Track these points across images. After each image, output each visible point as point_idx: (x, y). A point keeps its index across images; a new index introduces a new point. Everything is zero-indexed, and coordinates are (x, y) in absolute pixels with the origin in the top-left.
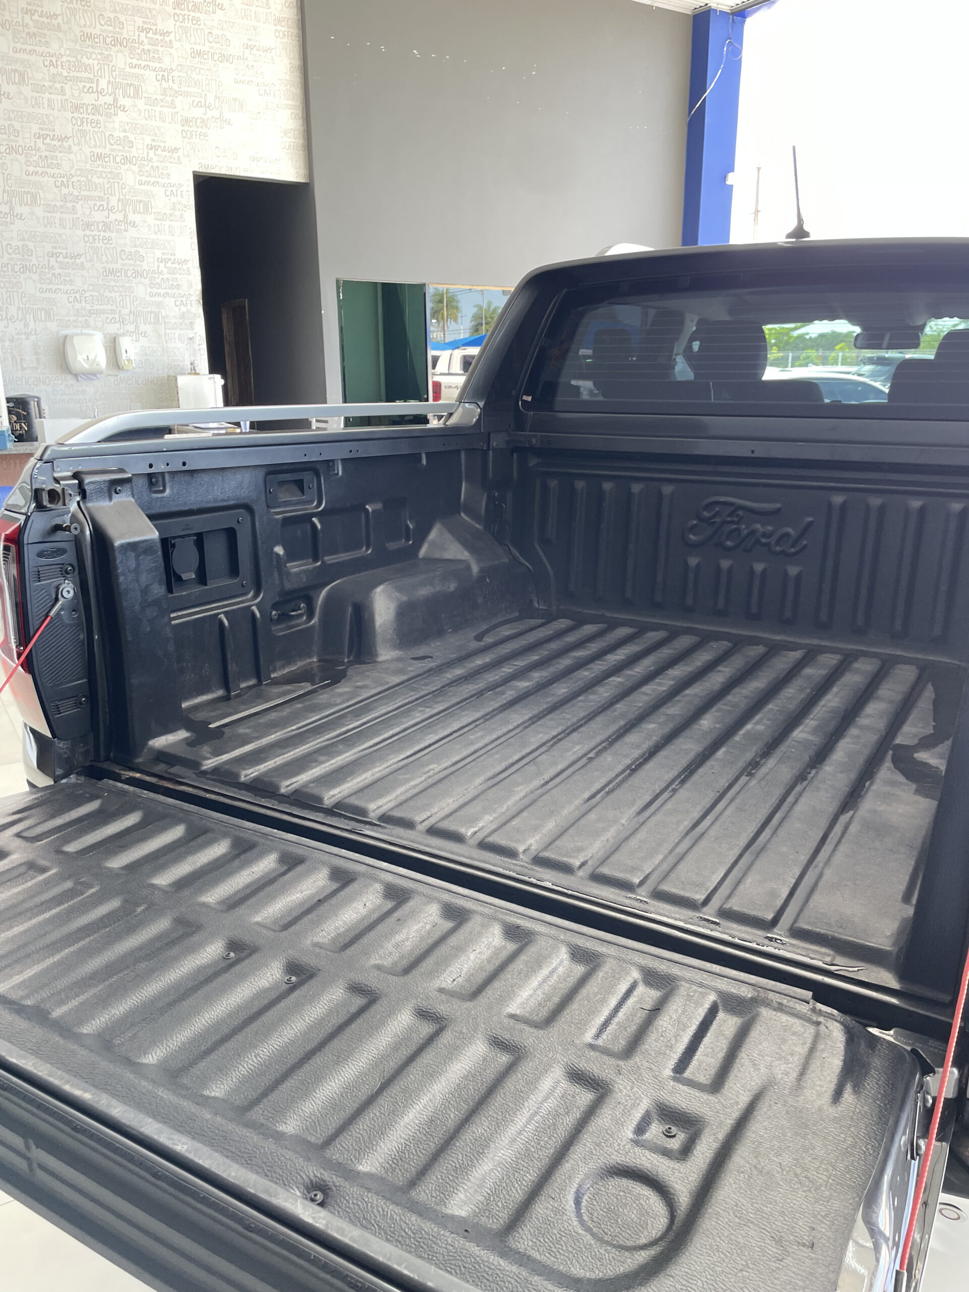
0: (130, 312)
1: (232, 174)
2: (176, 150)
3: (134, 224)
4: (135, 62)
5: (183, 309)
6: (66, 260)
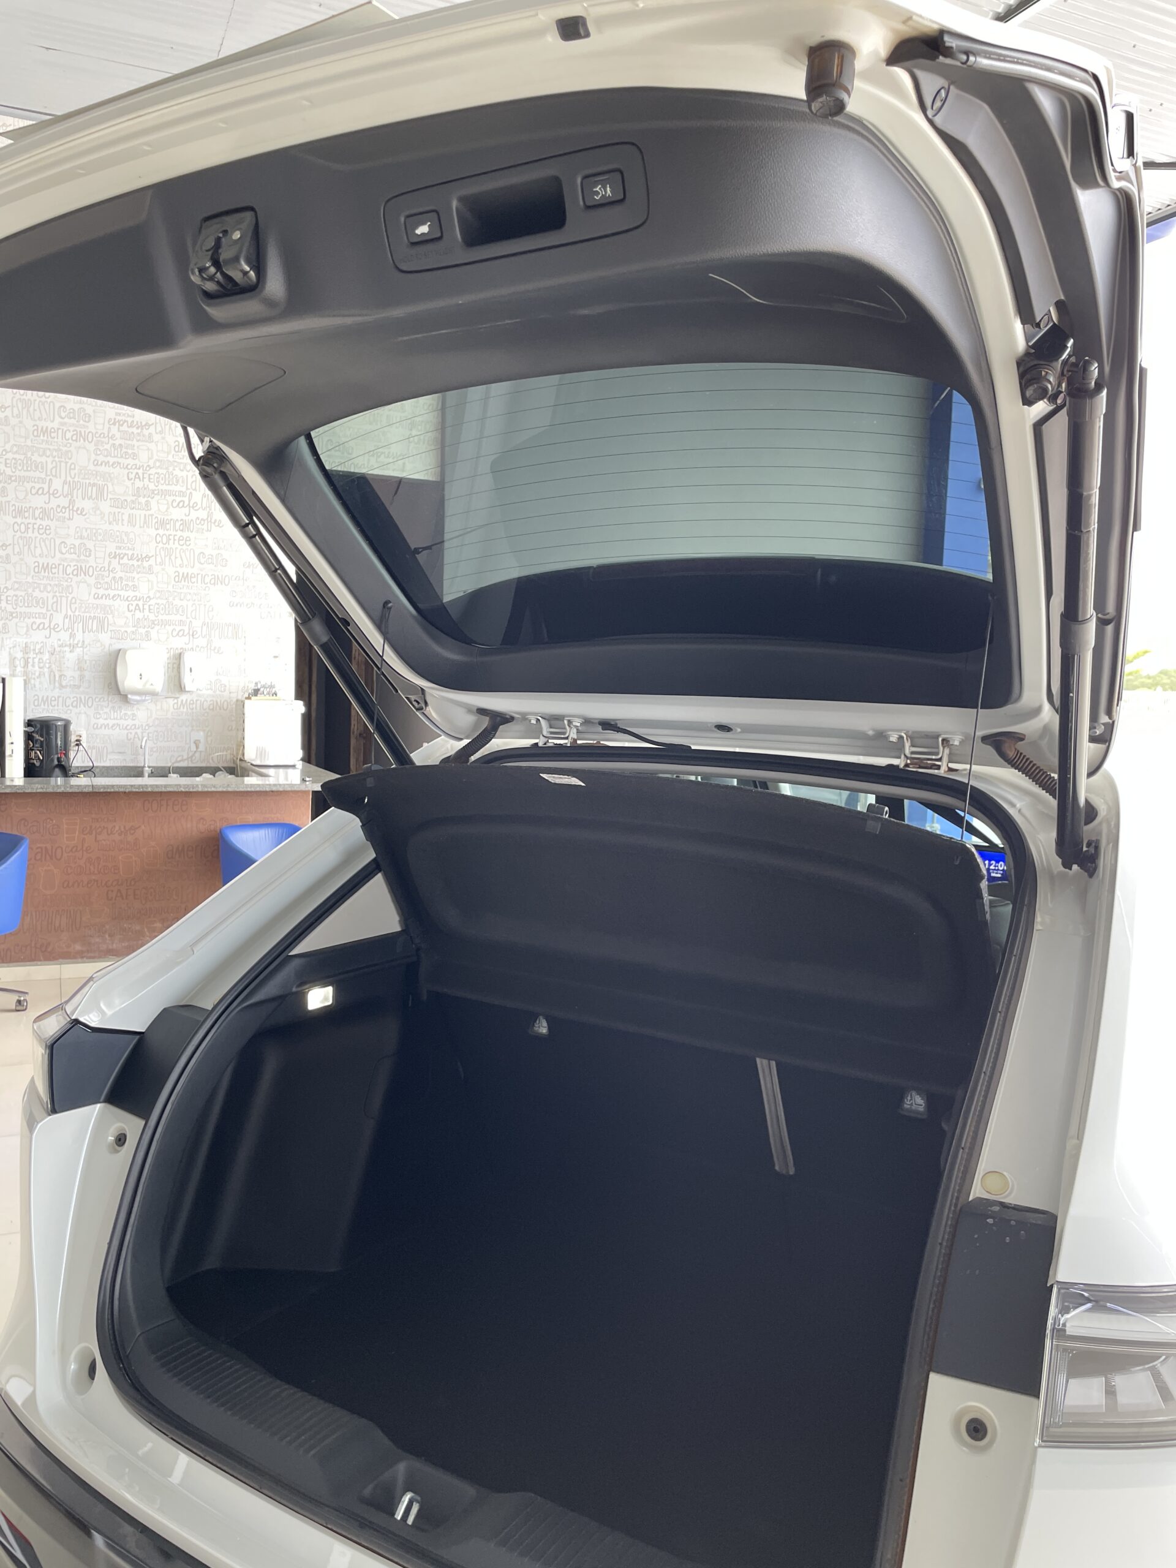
0: (204, 624)
3: (219, 523)
6: (131, 563)
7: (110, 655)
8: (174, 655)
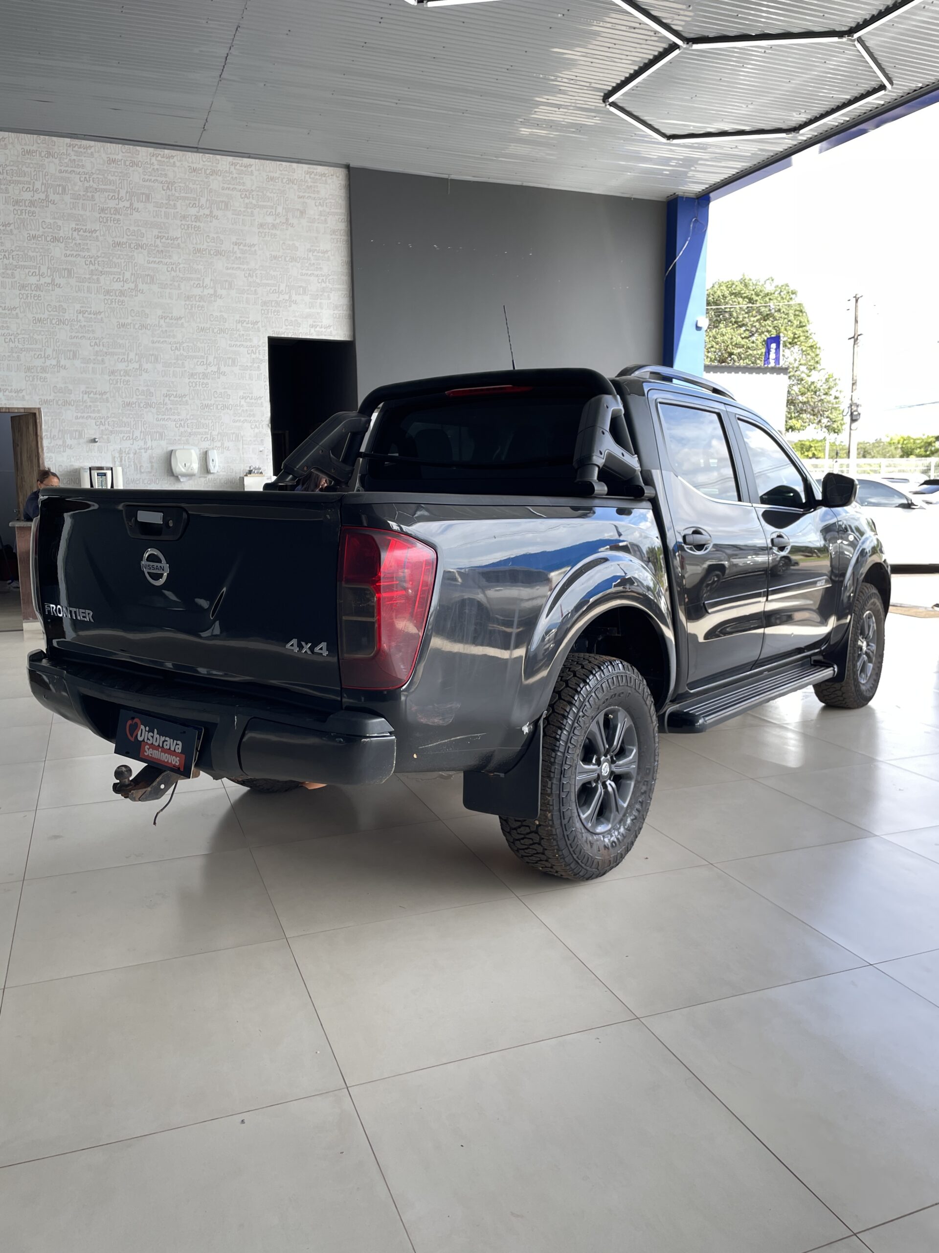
0: (219, 433)
1: (296, 337)
2: (257, 322)
3: (224, 374)
4: (230, 266)
5: (257, 430)
6: (175, 399)
7: (167, 453)
8: (203, 452)
